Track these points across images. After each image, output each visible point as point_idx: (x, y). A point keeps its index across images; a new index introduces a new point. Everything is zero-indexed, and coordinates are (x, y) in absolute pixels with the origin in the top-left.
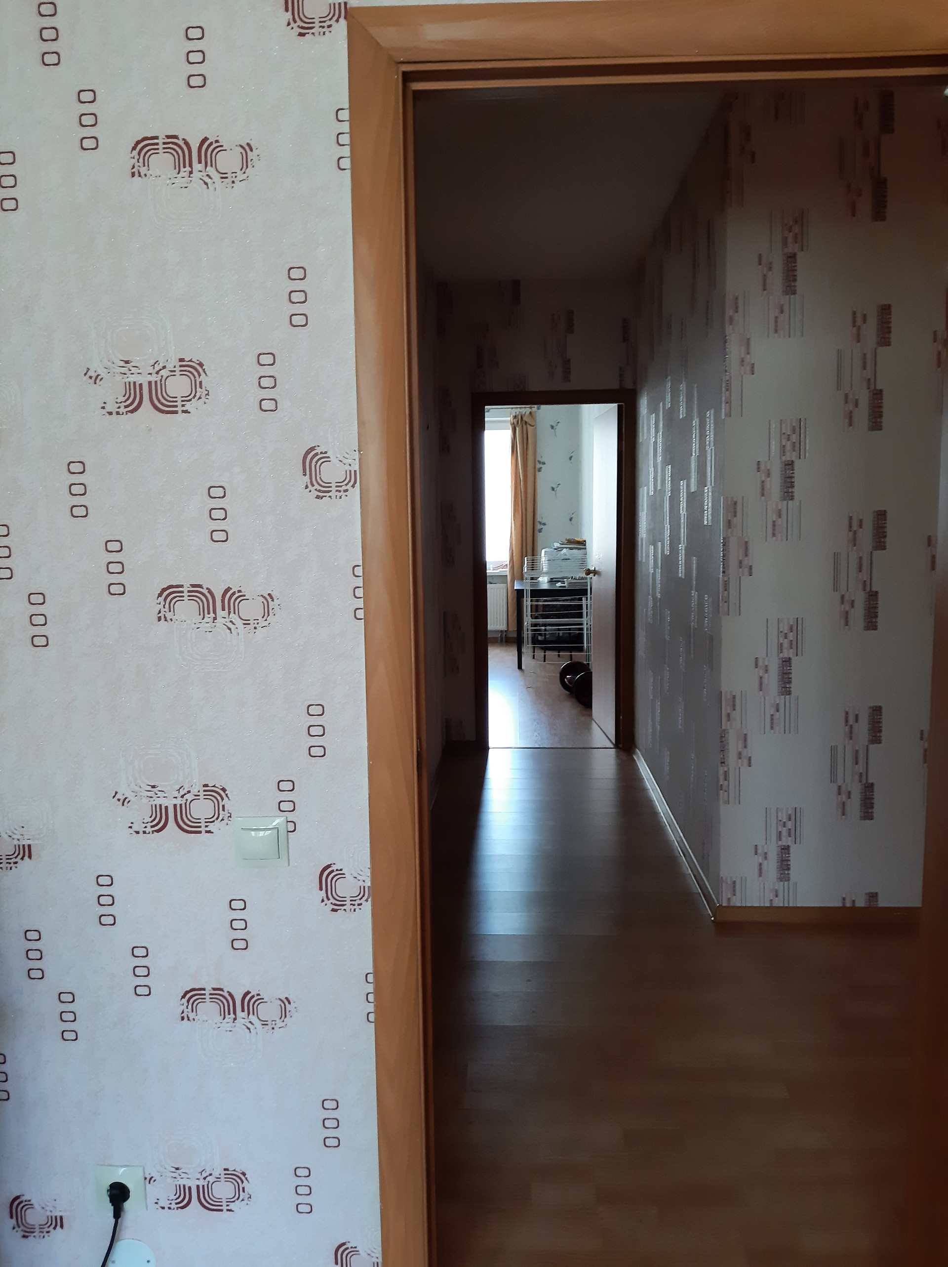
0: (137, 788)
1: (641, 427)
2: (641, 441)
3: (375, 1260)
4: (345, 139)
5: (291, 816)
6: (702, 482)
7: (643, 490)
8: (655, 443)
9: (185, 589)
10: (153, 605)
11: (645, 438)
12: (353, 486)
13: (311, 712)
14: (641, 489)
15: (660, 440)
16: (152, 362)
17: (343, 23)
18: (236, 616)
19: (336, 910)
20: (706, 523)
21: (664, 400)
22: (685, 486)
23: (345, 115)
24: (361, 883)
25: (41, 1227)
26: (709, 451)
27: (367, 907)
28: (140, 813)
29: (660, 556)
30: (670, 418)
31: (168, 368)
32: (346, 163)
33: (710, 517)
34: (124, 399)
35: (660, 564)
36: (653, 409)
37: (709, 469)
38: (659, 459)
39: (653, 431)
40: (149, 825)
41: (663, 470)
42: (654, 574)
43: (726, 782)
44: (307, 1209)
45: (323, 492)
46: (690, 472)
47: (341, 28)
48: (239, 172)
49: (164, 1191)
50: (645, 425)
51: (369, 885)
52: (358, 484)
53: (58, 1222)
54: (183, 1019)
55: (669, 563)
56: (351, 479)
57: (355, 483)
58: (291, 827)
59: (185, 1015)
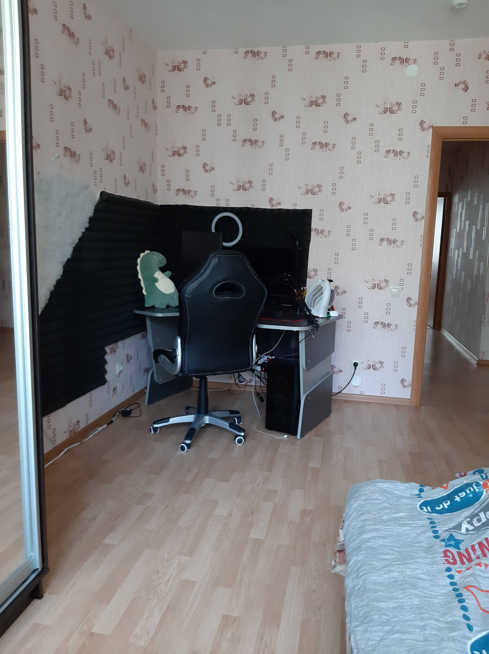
0: (370, 280)
1: (454, 207)
2: (453, 212)
3: (410, 383)
4: (429, 151)
5: (402, 287)
6: (482, 225)
7: (454, 231)
8: (461, 213)
9: (385, 239)
10: (378, 242)
11: (456, 211)
12: (423, 219)
13: (409, 265)
14: (452, 230)
15: (464, 212)
16: (384, 194)
17: (431, 129)
18: (395, 245)
19: (410, 307)
20: (483, 239)
21: (467, 198)
22: (475, 227)
23: (430, 147)
24: (416, 301)
25: (337, 372)
26: (486, 216)
27: (417, 306)
28: (370, 285)
29: (461, 253)
30: (470, 205)
31: (387, 195)
32: (429, 156)
33: (485, 237)
34: (378, 201)
35: (461, 256)
36: (461, 200)
37: (486, 221)
38: (463, 218)
39: (460, 208)
40: (372, 287)
41: (465, 223)
42: (457, 261)
43: (484, 320)
44: (396, 370)
45: (417, 220)
46: (478, 223)
47: (431, 130)
48: (407, 157)
49: (365, 365)
50: (456, 205)
51: (418, 302)
52: (424, 219)
53: (341, 371)
54: (374, 328)
55: (465, 256)
56: (423, 218)
57: (424, 218)
58: (402, 289)
59: (374, 327)
